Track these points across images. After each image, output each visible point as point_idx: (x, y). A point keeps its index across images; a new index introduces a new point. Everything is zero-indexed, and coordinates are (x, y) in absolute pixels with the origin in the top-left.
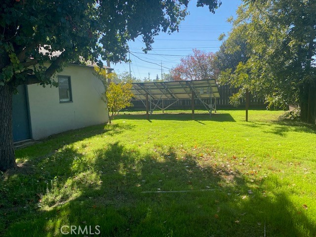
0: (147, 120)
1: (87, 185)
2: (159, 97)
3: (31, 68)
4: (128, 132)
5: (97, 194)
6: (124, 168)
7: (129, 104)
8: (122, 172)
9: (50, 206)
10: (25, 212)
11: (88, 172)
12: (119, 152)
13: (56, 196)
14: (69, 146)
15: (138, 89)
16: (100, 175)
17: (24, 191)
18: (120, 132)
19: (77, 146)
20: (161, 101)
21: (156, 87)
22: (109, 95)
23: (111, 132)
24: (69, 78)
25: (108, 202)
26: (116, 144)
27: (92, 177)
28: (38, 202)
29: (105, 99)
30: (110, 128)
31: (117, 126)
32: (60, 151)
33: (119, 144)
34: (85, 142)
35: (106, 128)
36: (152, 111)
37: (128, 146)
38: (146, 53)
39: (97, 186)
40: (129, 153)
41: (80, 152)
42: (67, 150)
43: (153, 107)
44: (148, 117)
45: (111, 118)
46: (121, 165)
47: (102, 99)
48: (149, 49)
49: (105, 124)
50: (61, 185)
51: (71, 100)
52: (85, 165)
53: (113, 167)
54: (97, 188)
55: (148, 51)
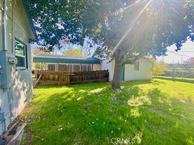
0: (173, 81)
1: (145, 101)
2: (181, 71)
3: (129, 59)
4: (162, 85)
5: (149, 106)
6: (161, 100)
7: (163, 73)
8: (160, 101)
9: (131, 104)
10: (124, 103)
11: (145, 97)
12: (158, 92)
13: (133, 102)
14: (137, 86)
15: (168, 67)
16: (150, 99)
17: (123, 97)
18: (158, 84)
19: (140, 86)
20: (182, 73)
21: (179, 66)
22: (154, 69)
23: (154, 83)
24: (139, 62)
25: (155, 111)
26: (157, 89)
27: (147, 99)
28: (127, 101)
29: (152, 70)
30: (153, 82)
31: (156, 81)
32: (133, 87)
33: (158, 89)
34: (143, 85)
35: (151, 81)
36: (176, 77)
37: (163, 91)
38: (177, 51)
39: (149, 103)
40: (164, 94)
41: (141, 88)
42: (136, 87)
43: (176, 76)
44: (174, 80)
45: (153, 78)
46: (160, 98)
47: (150, 70)
48: (179, 49)
49: (151, 80)
50: (135, 98)
51: (138, 70)
52: (144, 94)
53: (156, 98)
54: (149, 104)
55: (178, 50)
